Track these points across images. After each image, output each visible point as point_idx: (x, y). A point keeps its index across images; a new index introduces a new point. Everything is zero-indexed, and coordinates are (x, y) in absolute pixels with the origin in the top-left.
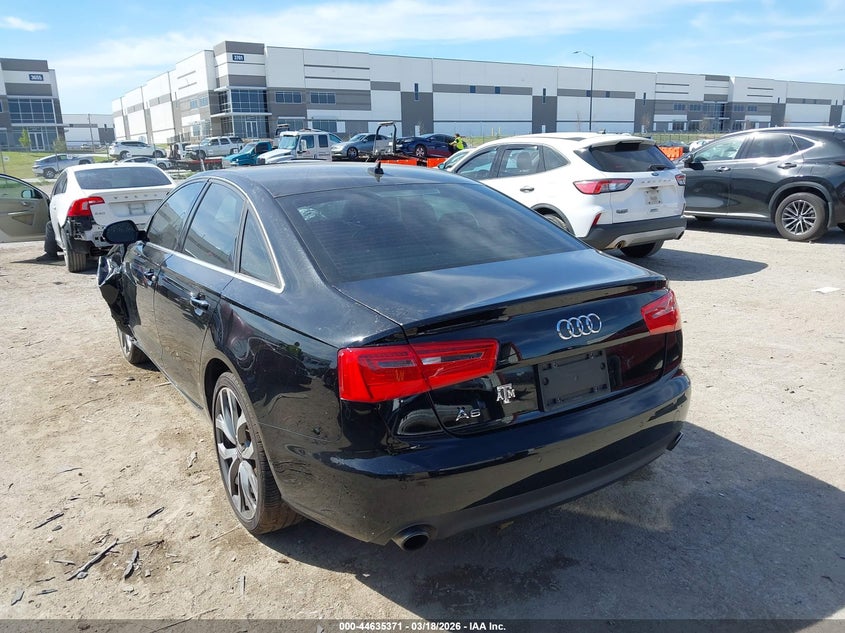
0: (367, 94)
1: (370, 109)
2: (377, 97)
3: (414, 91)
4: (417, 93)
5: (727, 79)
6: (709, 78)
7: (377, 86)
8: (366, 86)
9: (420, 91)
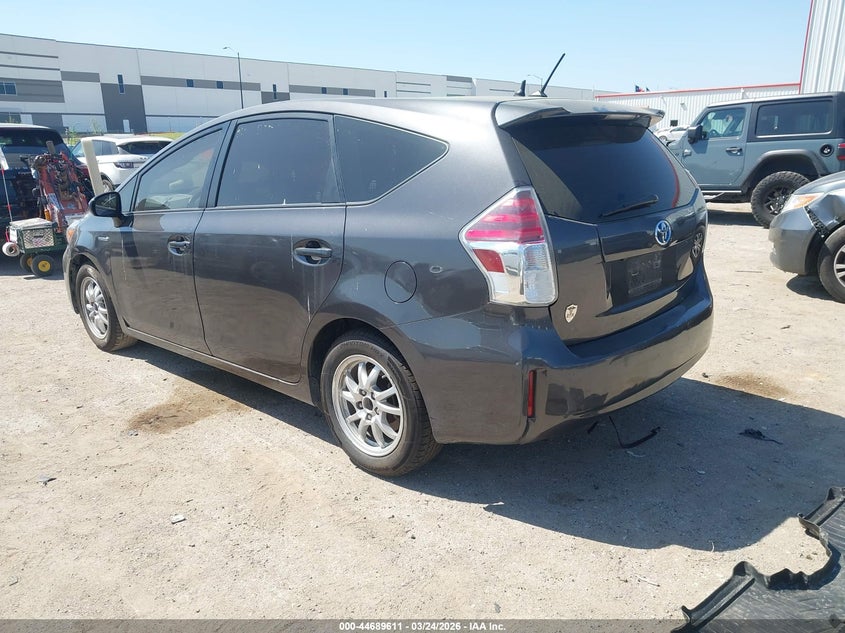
0: (58, 85)
1: (63, 101)
2: (69, 87)
3: (117, 82)
4: (121, 86)
5: (469, 80)
6: (450, 78)
7: (69, 76)
8: (56, 76)
9: (125, 83)
